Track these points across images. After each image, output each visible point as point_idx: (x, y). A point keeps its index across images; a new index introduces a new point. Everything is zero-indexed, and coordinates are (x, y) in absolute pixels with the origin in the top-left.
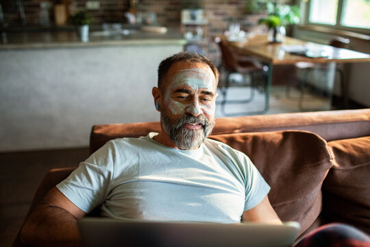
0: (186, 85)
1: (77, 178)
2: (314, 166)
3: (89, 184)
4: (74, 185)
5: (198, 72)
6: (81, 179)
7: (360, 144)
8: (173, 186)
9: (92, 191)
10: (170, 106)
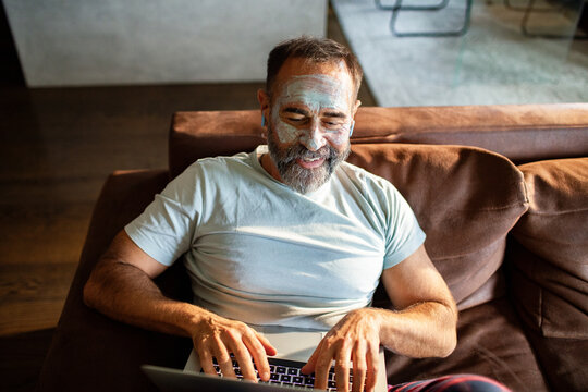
0: (300, 102)
1: (154, 220)
2: (498, 211)
3: (171, 230)
4: (149, 230)
5: (321, 82)
6: (159, 222)
7: (579, 173)
8: (284, 245)
9: (175, 239)
10: (278, 129)
